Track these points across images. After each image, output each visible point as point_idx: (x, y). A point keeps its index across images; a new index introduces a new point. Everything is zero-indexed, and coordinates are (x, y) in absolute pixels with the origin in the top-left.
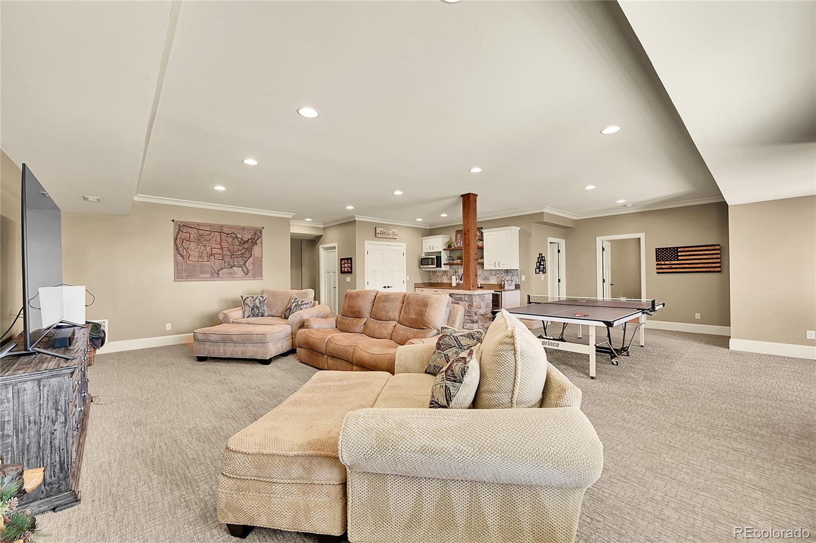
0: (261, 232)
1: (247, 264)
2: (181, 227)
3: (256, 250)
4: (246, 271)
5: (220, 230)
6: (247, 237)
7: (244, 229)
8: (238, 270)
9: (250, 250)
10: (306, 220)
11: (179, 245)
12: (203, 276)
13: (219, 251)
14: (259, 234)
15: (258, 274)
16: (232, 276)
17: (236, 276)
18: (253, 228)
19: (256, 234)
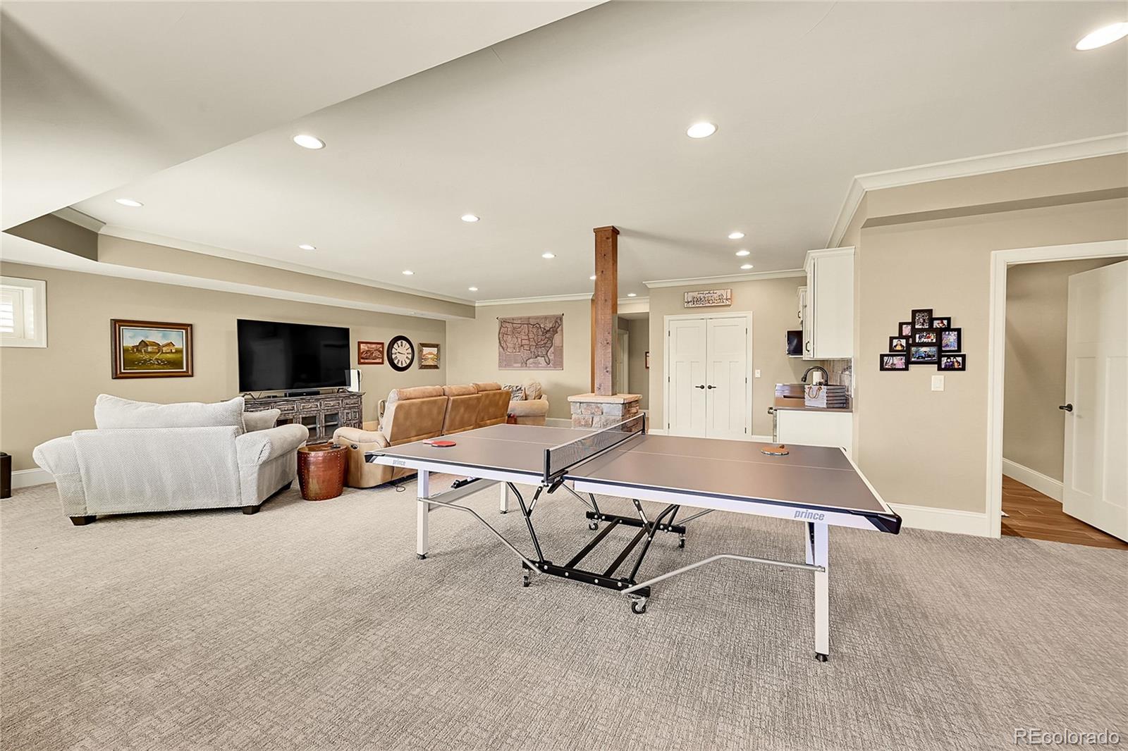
0: (561, 319)
1: (548, 354)
2: (503, 322)
3: (557, 338)
4: (548, 361)
5: (527, 322)
6: (549, 326)
7: (546, 318)
8: (541, 360)
9: (551, 339)
10: (629, 295)
11: (501, 339)
12: (515, 365)
13: (527, 342)
14: (559, 321)
15: (559, 364)
16: (537, 366)
17: (540, 365)
18: (554, 316)
19: (556, 322)
